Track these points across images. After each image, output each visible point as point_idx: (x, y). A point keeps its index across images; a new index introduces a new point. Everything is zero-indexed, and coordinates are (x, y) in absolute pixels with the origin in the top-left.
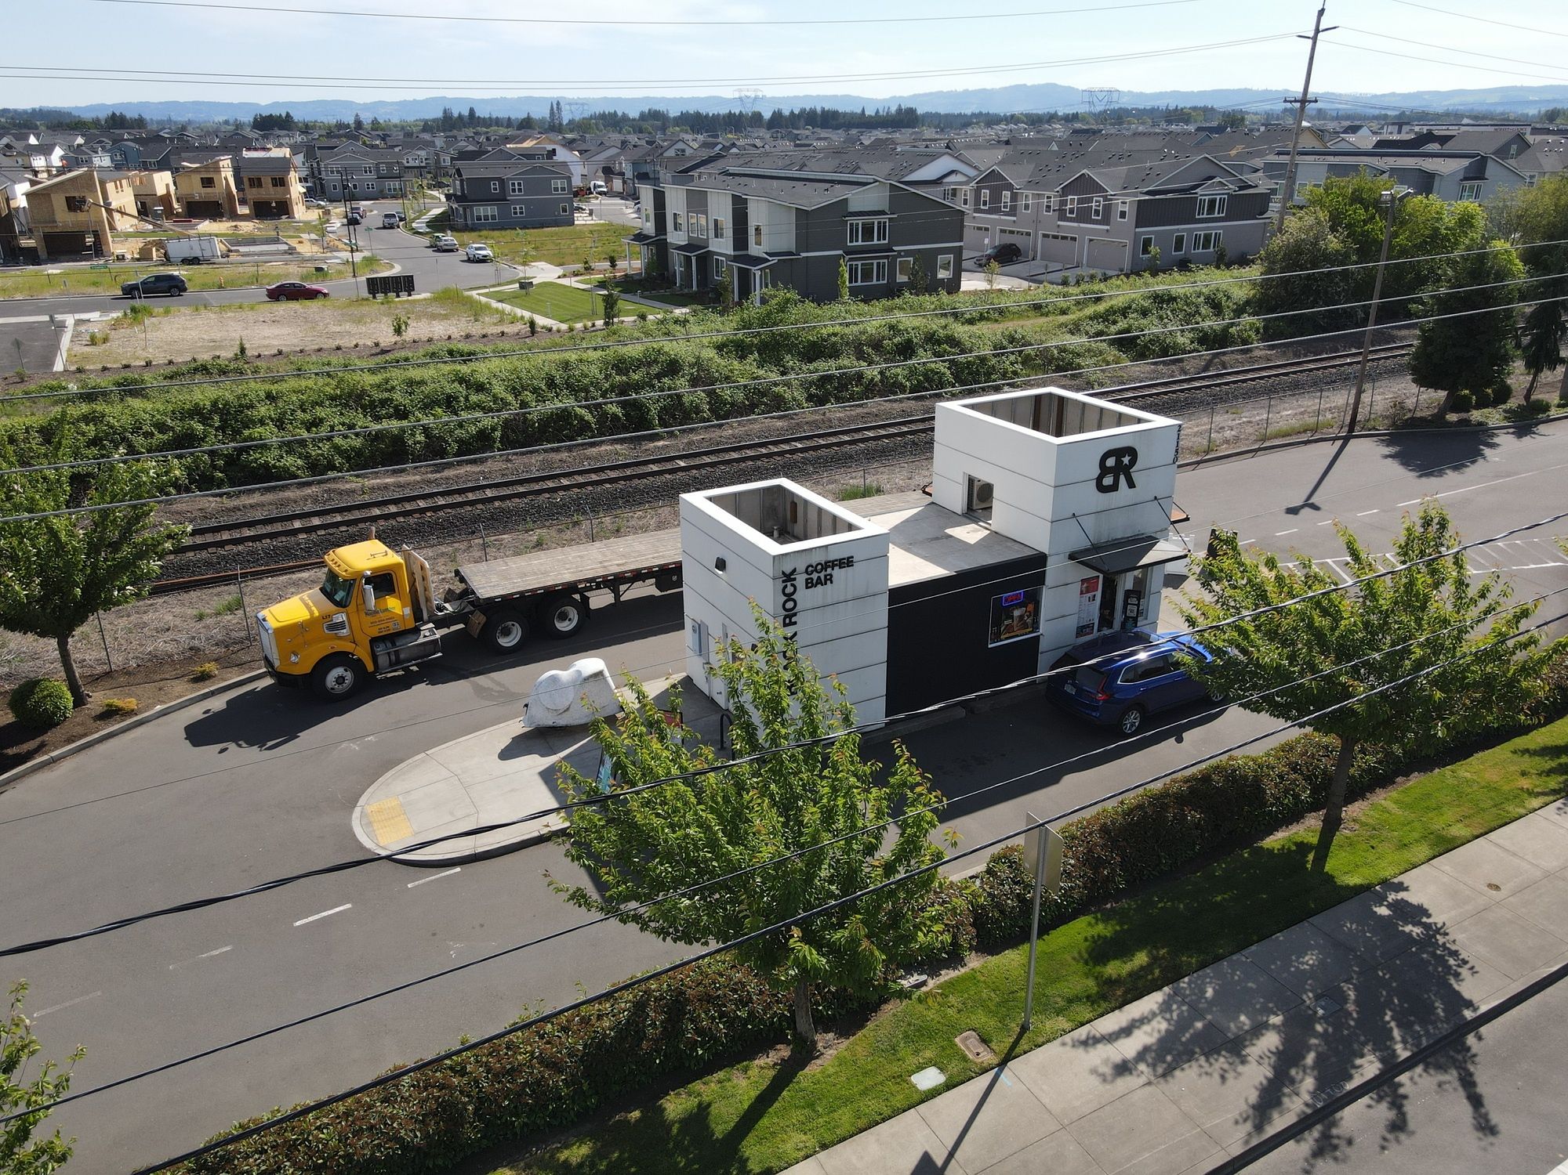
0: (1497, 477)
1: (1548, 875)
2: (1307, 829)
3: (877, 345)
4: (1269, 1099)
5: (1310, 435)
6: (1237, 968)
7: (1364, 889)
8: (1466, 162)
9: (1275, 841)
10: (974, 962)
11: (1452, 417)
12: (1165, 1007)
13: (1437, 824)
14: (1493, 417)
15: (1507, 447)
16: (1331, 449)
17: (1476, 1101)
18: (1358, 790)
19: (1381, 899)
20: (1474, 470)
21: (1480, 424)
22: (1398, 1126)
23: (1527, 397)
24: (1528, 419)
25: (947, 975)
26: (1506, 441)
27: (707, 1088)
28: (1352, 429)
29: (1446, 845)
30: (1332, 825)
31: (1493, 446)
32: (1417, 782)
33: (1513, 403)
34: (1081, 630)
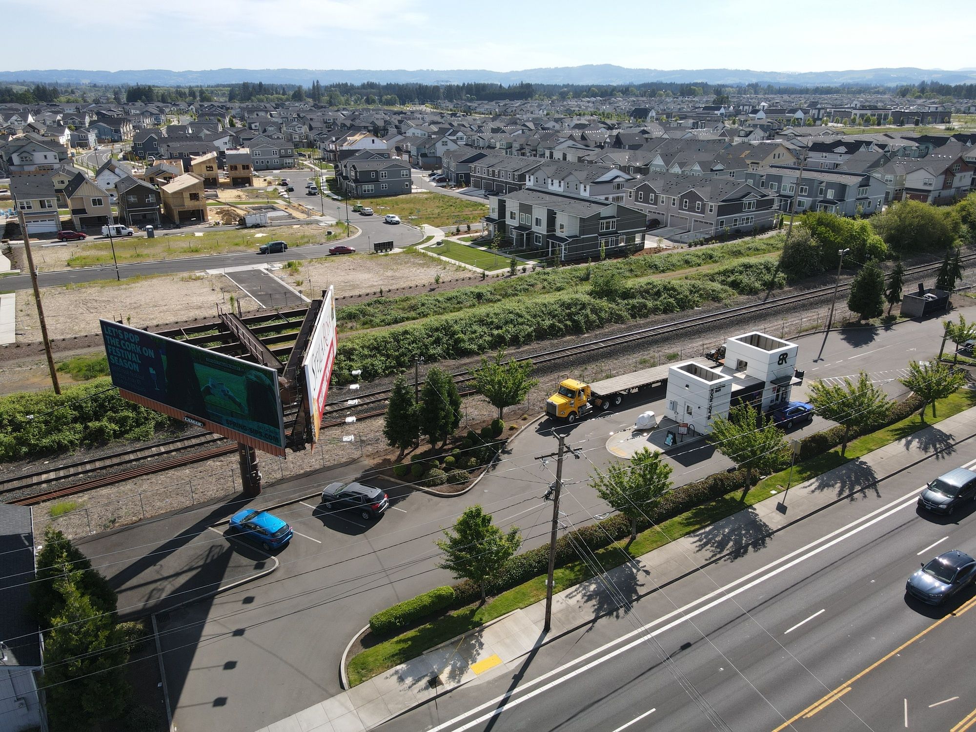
0: (880, 347)
1: (894, 456)
2: (839, 448)
3: (647, 292)
4: (840, 493)
5: (814, 330)
6: (829, 473)
7: (853, 459)
8: (860, 179)
9: (832, 451)
10: (773, 474)
11: (863, 322)
12: (817, 480)
13: (869, 446)
14: (876, 322)
15: (882, 336)
16: (822, 336)
17: (878, 493)
18: (850, 440)
19: (857, 461)
20: (872, 344)
21: (872, 325)
22: (865, 496)
23: (889, 313)
24: (889, 323)
25: (769, 476)
26: (881, 332)
27: (732, 494)
28: (829, 328)
29: (871, 451)
30: (844, 447)
31: (877, 334)
32: (862, 437)
33: (884, 315)
34: (772, 401)
